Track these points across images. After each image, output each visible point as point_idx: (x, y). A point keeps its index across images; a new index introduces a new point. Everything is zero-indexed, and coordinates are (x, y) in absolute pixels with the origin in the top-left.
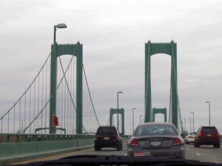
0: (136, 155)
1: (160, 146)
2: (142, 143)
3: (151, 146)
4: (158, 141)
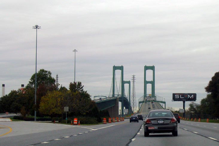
0: (149, 128)
1: (163, 123)
2: (153, 122)
3: (158, 123)
4: (162, 121)
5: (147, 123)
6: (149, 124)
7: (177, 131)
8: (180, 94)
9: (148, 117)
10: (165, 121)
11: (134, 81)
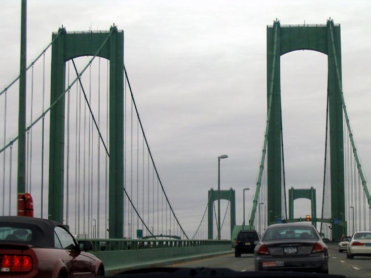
0: (265, 265)
1: (296, 253)
3: (285, 253)
4: (293, 248)
5: (261, 252)
6: (263, 254)
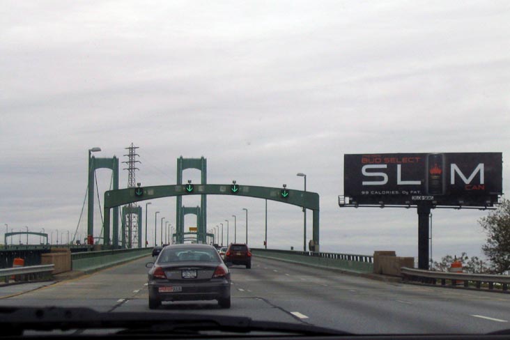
0: (161, 290)
1: (196, 277)
2: (169, 274)
3: (183, 278)
4: (192, 272)
5: (157, 276)
7: (229, 297)
8: (390, 160)
9: (159, 262)
10: (199, 272)
11: (131, 169)
